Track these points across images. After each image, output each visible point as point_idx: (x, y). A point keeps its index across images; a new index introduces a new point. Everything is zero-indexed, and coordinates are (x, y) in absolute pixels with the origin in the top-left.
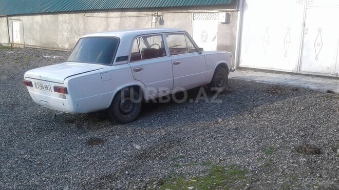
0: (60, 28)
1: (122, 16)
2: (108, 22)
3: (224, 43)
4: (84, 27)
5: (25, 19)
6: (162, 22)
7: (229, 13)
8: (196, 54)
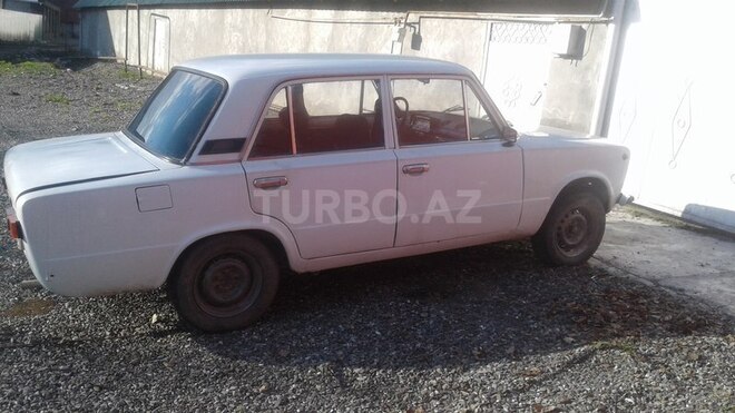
0: (226, 42)
1: (338, 19)
2: (308, 34)
3: (560, 117)
4: (267, 42)
5: (173, 13)
6: (417, 42)
7: (584, 26)
8: (496, 145)
